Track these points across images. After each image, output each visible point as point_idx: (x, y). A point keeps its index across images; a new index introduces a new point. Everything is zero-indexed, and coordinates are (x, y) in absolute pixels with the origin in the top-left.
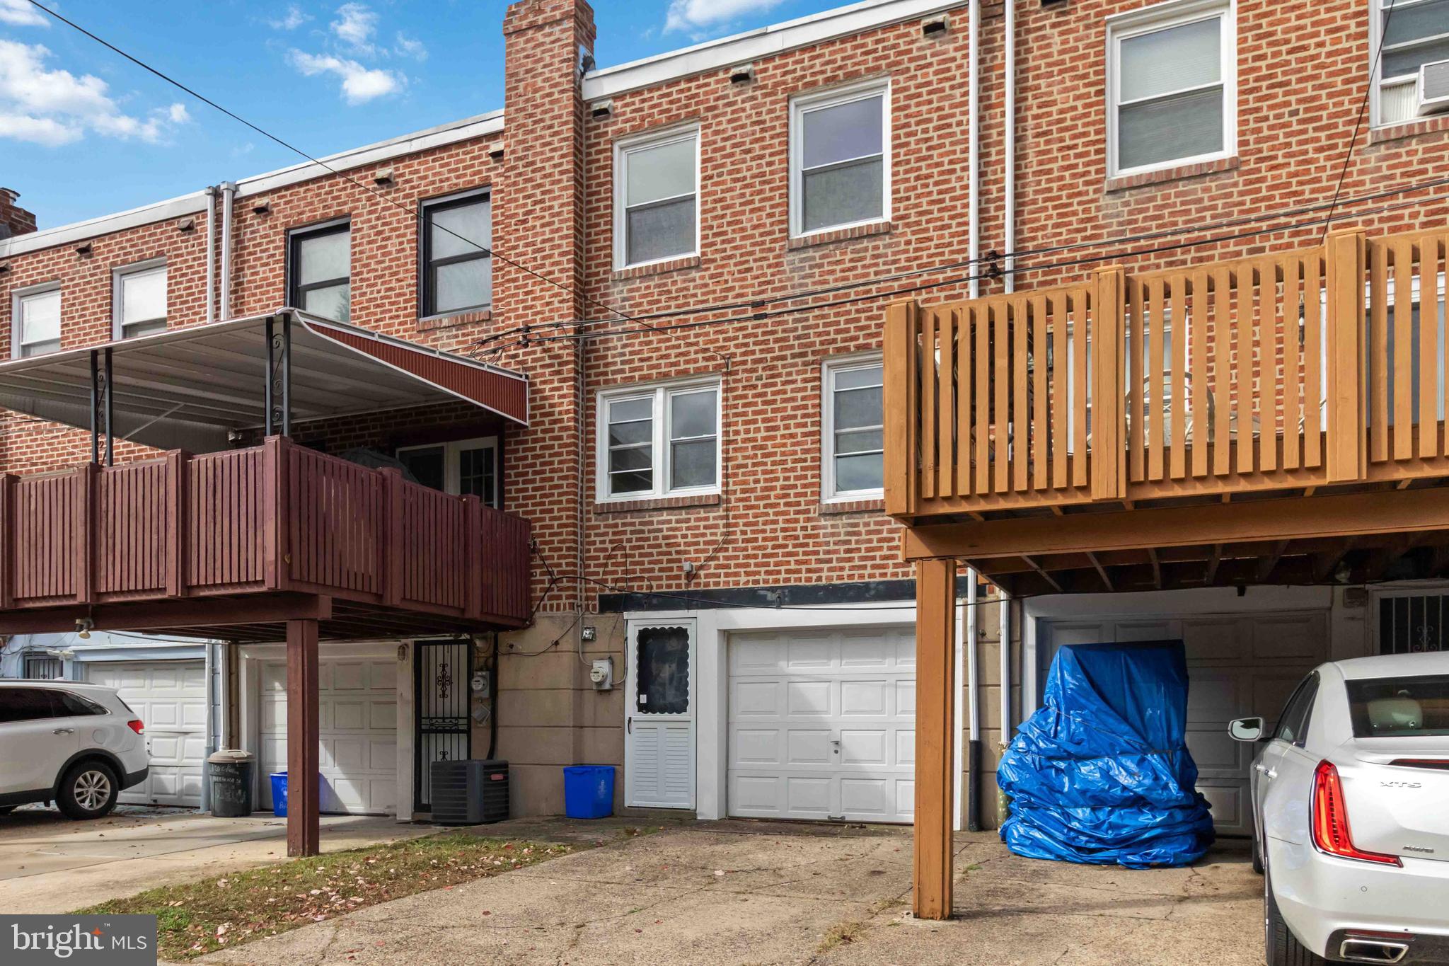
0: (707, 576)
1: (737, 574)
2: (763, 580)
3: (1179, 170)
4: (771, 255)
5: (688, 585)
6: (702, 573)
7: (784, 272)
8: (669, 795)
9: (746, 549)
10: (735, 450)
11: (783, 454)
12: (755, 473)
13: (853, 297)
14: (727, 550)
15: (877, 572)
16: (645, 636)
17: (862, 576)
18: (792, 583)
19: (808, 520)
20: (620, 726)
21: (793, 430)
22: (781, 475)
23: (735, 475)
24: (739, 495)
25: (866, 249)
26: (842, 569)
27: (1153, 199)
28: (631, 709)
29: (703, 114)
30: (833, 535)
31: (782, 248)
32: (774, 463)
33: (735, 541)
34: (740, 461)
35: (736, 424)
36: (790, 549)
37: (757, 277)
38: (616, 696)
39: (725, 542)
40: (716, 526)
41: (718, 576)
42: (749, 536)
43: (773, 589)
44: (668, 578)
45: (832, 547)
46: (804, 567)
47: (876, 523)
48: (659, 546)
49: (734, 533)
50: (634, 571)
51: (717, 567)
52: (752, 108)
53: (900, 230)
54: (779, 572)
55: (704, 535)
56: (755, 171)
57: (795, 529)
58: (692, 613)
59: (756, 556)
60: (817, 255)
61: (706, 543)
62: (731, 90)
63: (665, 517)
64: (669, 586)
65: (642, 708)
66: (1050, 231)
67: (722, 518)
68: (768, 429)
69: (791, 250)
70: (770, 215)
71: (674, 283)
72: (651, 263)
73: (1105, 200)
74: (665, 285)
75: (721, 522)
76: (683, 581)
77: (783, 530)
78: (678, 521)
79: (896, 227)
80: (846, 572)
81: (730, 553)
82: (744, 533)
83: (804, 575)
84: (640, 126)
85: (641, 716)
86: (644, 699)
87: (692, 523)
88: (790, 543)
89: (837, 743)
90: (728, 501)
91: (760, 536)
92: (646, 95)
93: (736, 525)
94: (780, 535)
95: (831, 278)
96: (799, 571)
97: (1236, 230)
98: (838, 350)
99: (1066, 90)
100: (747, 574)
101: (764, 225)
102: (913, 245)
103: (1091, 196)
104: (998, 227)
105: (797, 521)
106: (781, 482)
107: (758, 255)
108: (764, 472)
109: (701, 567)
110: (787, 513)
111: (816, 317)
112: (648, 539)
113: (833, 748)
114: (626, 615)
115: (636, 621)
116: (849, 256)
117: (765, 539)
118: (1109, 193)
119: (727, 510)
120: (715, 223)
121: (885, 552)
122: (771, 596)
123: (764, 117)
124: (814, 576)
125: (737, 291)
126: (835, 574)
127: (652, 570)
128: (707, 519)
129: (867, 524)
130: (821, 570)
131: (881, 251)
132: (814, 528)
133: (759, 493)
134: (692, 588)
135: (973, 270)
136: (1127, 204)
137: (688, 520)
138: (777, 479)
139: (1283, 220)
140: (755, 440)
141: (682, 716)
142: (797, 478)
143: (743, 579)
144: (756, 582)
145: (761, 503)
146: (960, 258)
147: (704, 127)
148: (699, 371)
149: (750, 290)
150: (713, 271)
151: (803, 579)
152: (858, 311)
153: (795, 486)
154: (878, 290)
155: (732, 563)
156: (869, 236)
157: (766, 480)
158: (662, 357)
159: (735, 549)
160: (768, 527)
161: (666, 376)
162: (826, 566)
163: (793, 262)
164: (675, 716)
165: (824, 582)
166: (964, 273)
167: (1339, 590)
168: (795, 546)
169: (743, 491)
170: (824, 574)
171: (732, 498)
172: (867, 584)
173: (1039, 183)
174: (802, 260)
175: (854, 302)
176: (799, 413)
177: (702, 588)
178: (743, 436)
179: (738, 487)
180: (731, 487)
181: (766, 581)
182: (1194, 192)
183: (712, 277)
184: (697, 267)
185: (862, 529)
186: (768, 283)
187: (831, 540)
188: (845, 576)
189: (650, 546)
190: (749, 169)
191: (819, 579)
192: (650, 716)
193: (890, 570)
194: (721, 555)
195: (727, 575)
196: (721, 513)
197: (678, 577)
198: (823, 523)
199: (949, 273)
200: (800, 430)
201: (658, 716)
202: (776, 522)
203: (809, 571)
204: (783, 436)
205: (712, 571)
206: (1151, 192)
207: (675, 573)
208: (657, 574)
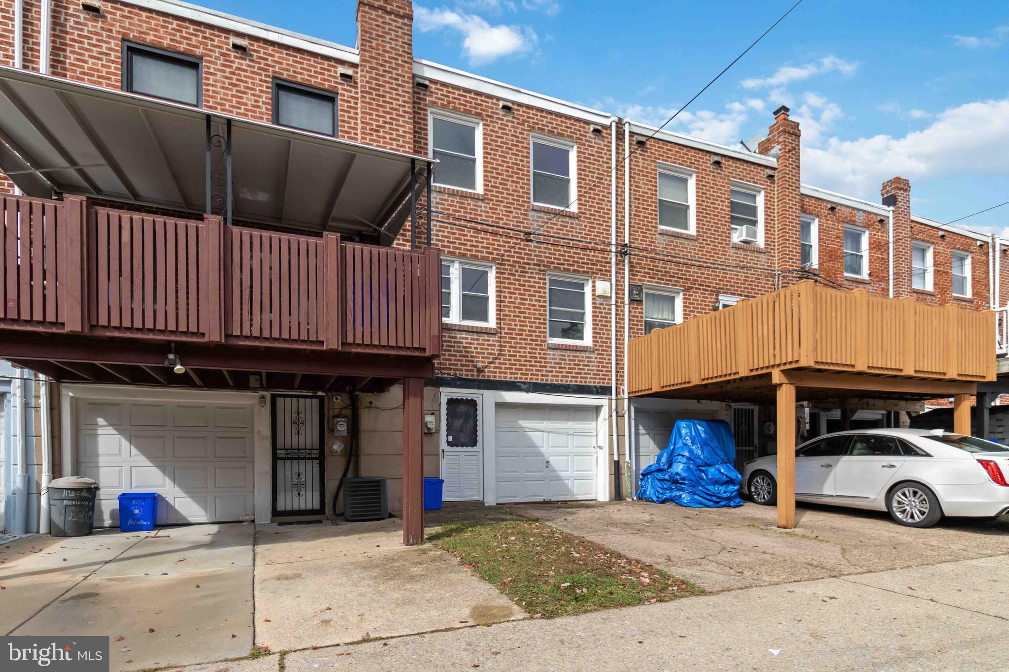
0: (489, 372)
1: (506, 373)
2: (519, 378)
3: (681, 233)
4: (523, 208)
5: (478, 376)
6: (486, 370)
7: (528, 220)
8: (466, 493)
9: (510, 360)
10: (504, 306)
11: (529, 313)
12: (515, 321)
13: (562, 244)
14: (500, 359)
15: (574, 380)
16: (451, 402)
17: (567, 381)
18: (534, 381)
19: (541, 350)
20: (436, 455)
21: (534, 303)
22: (528, 325)
23: (505, 320)
24: (506, 331)
25: (568, 223)
26: (558, 376)
27: (673, 242)
28: (444, 445)
29: (485, 117)
30: (553, 359)
31: (528, 207)
32: (525, 317)
33: (505, 355)
34: (507, 313)
35: (505, 292)
36: (533, 363)
37: (515, 217)
38: (435, 436)
39: (499, 355)
40: (494, 345)
41: (495, 372)
42: (512, 353)
43: (524, 383)
44: (466, 370)
45: (553, 365)
46: (540, 373)
47: (573, 356)
48: (461, 351)
49: (504, 351)
50: (445, 364)
51: (495, 368)
52: (512, 127)
53: (582, 219)
54: (527, 374)
55: (487, 349)
56: (513, 161)
57: (535, 353)
58: (480, 391)
59: (515, 365)
60: (545, 217)
61: (488, 354)
62: (501, 112)
63: (464, 335)
64: (467, 375)
65: (450, 444)
66: (639, 241)
67: (497, 341)
68: (521, 299)
69: (533, 210)
70: (522, 188)
71: (469, 204)
72: (456, 188)
73: (658, 236)
74: (464, 203)
75: (497, 344)
76: (475, 373)
77: (529, 353)
78: (472, 339)
79: (581, 217)
80: (560, 378)
81: (502, 361)
82: (509, 351)
83: (539, 377)
84: (446, 106)
85: (450, 448)
86: (451, 439)
87: (480, 342)
88: (533, 360)
89: (547, 462)
90: (501, 333)
91: (518, 354)
92: (450, 90)
93: (505, 346)
94: (528, 355)
95: (552, 231)
96: (537, 375)
97: (697, 263)
98: (555, 268)
99: (644, 184)
100: (511, 373)
101: (519, 192)
102: (588, 229)
103: (653, 233)
104: (622, 233)
105: (536, 349)
106: (528, 328)
107: (516, 206)
108: (520, 321)
109: (486, 367)
110: (531, 344)
111: (545, 248)
112: (454, 347)
113: (545, 465)
114: (441, 389)
115: (446, 393)
116: (560, 223)
117: (520, 356)
118: (660, 234)
119: (500, 337)
120: (493, 180)
121: (577, 371)
122: (523, 387)
123: (518, 134)
124: (545, 378)
125: (505, 221)
126: (554, 378)
127: (457, 365)
128: (489, 341)
129: (569, 356)
130: (548, 376)
131: (574, 226)
132: (544, 354)
133: (517, 332)
134: (480, 378)
135: (613, 249)
136: (665, 241)
137: (478, 340)
138: (526, 326)
139: (709, 265)
140: (514, 303)
141: (475, 449)
142: (536, 327)
143: (509, 376)
144: (516, 378)
145: (519, 337)
146: (607, 241)
147: (484, 125)
148: (483, 258)
149: (511, 223)
150: (491, 205)
151: (539, 379)
152: (564, 251)
153: (535, 332)
154: (573, 244)
155: (503, 366)
156: (569, 217)
157: (521, 326)
158: (462, 244)
159: (504, 359)
160: (522, 350)
161: (464, 255)
162: (550, 374)
163: (533, 216)
164: (470, 449)
165: (549, 382)
166: (608, 249)
167: (724, 403)
168: (535, 362)
169: (509, 329)
170: (550, 378)
171: (503, 331)
172: (569, 385)
173: (635, 219)
174: (538, 217)
175: (563, 246)
176: (537, 294)
177: (486, 378)
178: (508, 300)
179: (506, 327)
180: (502, 326)
181: (521, 378)
182: (685, 244)
183: (491, 208)
184: (482, 200)
185: (566, 357)
186: (521, 222)
187: (553, 361)
188: (559, 380)
189: (455, 351)
190: (511, 159)
191: (547, 380)
192: (455, 448)
193: (579, 380)
194: (497, 361)
195: (500, 373)
196: (497, 338)
197: (472, 371)
198: (549, 352)
199: (602, 247)
200: (537, 303)
201: (459, 448)
202: (526, 348)
203: (542, 375)
204: (529, 305)
205: (492, 369)
206: (672, 239)
207: (470, 368)
208: (459, 367)
